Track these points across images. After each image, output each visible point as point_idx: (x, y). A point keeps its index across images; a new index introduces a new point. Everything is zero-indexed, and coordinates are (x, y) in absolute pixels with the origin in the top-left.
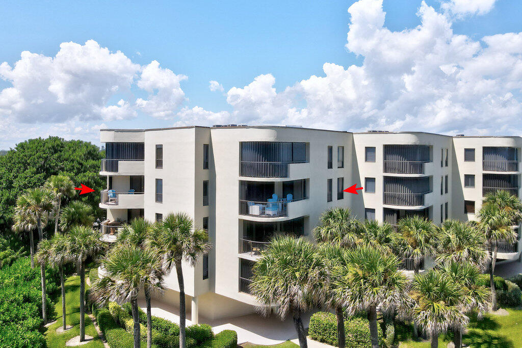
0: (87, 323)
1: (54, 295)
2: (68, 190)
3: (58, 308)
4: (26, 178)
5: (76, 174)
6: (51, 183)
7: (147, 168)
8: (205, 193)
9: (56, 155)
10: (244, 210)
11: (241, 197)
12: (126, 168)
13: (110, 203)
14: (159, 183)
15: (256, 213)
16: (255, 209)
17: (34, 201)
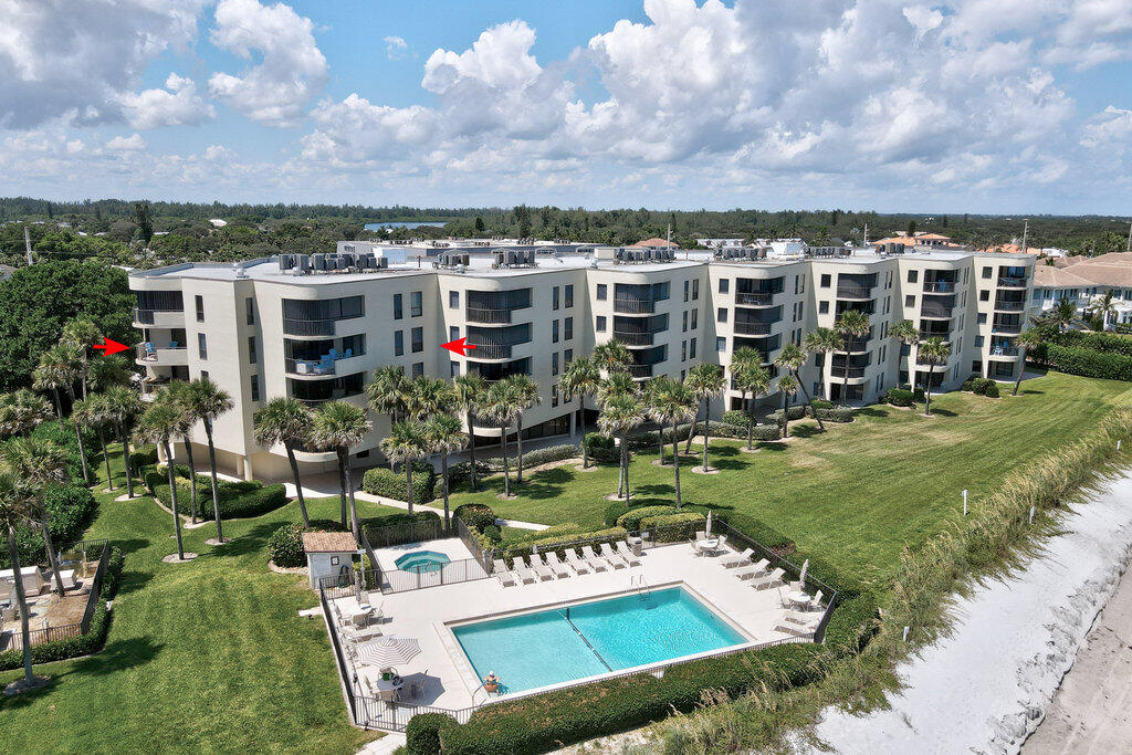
0: (134, 485)
1: (94, 461)
2: (95, 339)
3: (101, 474)
4: (36, 323)
5: (102, 315)
6: (70, 330)
7: (187, 319)
8: (253, 350)
9: (71, 289)
10: (291, 368)
11: (286, 355)
12: (163, 320)
13: (148, 358)
14: (202, 337)
15: (303, 371)
16: (302, 367)
17: (60, 359)
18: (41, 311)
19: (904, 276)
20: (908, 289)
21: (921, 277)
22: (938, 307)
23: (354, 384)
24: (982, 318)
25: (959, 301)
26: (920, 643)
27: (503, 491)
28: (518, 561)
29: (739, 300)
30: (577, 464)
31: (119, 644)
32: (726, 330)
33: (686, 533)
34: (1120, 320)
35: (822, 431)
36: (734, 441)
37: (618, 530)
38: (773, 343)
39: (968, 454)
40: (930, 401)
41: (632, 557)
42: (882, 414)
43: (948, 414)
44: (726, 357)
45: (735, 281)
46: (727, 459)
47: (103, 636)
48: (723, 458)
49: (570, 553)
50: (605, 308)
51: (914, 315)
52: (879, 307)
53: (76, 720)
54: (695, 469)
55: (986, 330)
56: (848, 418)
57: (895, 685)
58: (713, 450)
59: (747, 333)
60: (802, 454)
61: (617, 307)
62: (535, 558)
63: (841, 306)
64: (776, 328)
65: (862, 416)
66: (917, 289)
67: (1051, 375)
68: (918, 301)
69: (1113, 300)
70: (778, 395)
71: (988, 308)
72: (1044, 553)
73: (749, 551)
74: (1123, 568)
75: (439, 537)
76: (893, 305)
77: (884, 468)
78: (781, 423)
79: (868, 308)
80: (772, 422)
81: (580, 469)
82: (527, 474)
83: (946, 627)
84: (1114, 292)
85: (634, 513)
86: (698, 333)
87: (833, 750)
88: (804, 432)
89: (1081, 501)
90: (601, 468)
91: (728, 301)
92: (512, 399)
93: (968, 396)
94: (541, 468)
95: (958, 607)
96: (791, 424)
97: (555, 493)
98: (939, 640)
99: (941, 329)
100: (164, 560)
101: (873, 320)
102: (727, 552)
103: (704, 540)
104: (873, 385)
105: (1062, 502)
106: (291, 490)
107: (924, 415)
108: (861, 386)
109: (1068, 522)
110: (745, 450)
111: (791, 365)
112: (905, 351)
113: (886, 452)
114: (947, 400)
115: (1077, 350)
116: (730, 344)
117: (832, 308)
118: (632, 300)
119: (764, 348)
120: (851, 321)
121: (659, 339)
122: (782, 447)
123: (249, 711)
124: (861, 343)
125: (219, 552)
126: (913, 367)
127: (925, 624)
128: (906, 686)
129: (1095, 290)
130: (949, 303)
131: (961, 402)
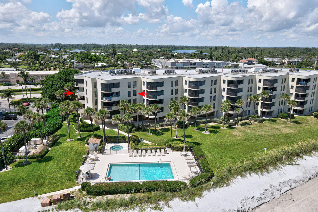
7: (84, 85)
8: (96, 94)
10: (102, 99)
11: (101, 96)
12: (79, 85)
14: (86, 90)
15: (105, 100)
17: (59, 93)
18: (62, 81)
19: (290, 80)
20: (291, 84)
21: (296, 80)
22: (301, 90)
25: (310, 88)
26: (216, 187)
27: (149, 132)
28: (135, 151)
29: (228, 86)
30: (173, 127)
31: (47, 157)
35: (251, 124)
39: (288, 136)
41: (164, 154)
42: (275, 121)
45: (227, 81)
47: (45, 155)
48: (214, 130)
50: (187, 87)
51: (293, 92)
52: (278, 89)
53: (30, 171)
54: (204, 132)
56: (262, 121)
58: (214, 127)
59: (230, 95)
61: (189, 87)
62: (140, 151)
64: (240, 94)
65: (267, 121)
66: (294, 84)
68: (295, 88)
72: (281, 169)
74: (312, 177)
75: (124, 142)
76: (286, 88)
79: (274, 89)
80: (235, 120)
81: (173, 129)
82: (158, 129)
83: (228, 184)
86: (216, 94)
87: (171, 208)
88: (244, 124)
89: (310, 155)
91: (225, 86)
94: (163, 127)
95: (237, 180)
96: (242, 122)
97: (162, 134)
98: (223, 187)
99: (302, 96)
100: (67, 140)
102: (189, 156)
103: (183, 152)
104: (276, 112)
105: (301, 155)
106: (101, 126)
107: (289, 123)
108: (270, 112)
109: (299, 161)
110: (222, 128)
111: (239, 105)
116: (225, 98)
117: (262, 89)
121: (201, 96)
123: (59, 175)
124: (271, 100)
125: (79, 140)
128: (203, 197)
130: (306, 89)
131: (306, 119)
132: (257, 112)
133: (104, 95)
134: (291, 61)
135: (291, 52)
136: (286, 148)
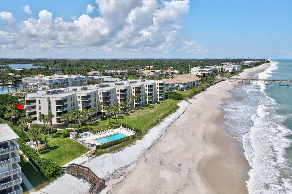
7: (37, 104)
8: (50, 108)
10: (57, 110)
11: (56, 108)
12: (32, 104)
14: (40, 107)
15: (59, 111)
16: (59, 110)
19: (145, 86)
21: (147, 86)
23: (66, 112)
24: (157, 91)
25: (153, 89)
28: (98, 132)
29: (121, 93)
30: (99, 120)
32: (119, 98)
33: (118, 127)
34: (181, 88)
35: (135, 112)
36: (122, 115)
37: (110, 128)
38: (126, 99)
39: (154, 113)
40: (150, 106)
41: (113, 130)
42: (143, 108)
43: (153, 107)
44: (119, 102)
45: (120, 90)
46: (121, 117)
49: (105, 131)
50: (101, 96)
51: (147, 92)
52: (142, 92)
54: (117, 119)
55: (158, 93)
56: (138, 109)
57: (143, 138)
58: (119, 116)
59: (122, 98)
60: (132, 116)
61: (103, 96)
62: (100, 132)
63: (136, 92)
64: (126, 97)
65: (140, 109)
66: (147, 88)
67: (168, 99)
68: (147, 90)
69: (179, 85)
70: (127, 107)
71: (158, 90)
72: (161, 124)
73: (127, 128)
75: (85, 132)
76: (143, 91)
77: (143, 116)
78: (128, 111)
79: (140, 92)
80: (127, 111)
81: (100, 121)
83: (149, 132)
84: (180, 84)
85: (111, 125)
86: (115, 98)
87: (137, 143)
88: (132, 112)
89: (166, 118)
90: (103, 121)
91: (119, 93)
92: (92, 112)
93: (156, 104)
94: (94, 122)
95: (150, 130)
96: (130, 111)
97: (98, 125)
98: (148, 134)
99: (151, 94)
100: (47, 139)
101: (141, 94)
102: (124, 129)
103: (121, 127)
104: (142, 104)
107: (149, 108)
108: (140, 104)
109: (164, 120)
110: (124, 116)
111: (129, 102)
112: (146, 98)
113: (143, 114)
114: (153, 105)
115: (172, 95)
116: (120, 100)
117: (135, 92)
118: (105, 95)
119: (125, 100)
120: (137, 95)
121: (110, 100)
122: (129, 115)
124: (139, 98)
125: (54, 137)
126: (147, 100)
127: (146, 132)
129: (177, 84)
130: (152, 90)
131: (155, 105)
132: (146, 102)
133: (58, 108)
134: (121, 71)
135: (114, 63)
136: (159, 116)
